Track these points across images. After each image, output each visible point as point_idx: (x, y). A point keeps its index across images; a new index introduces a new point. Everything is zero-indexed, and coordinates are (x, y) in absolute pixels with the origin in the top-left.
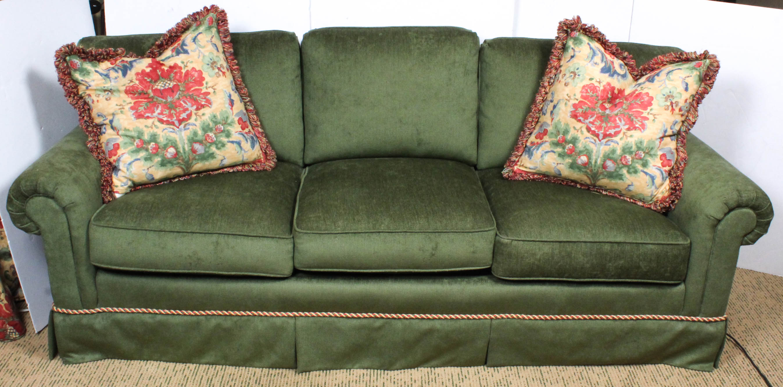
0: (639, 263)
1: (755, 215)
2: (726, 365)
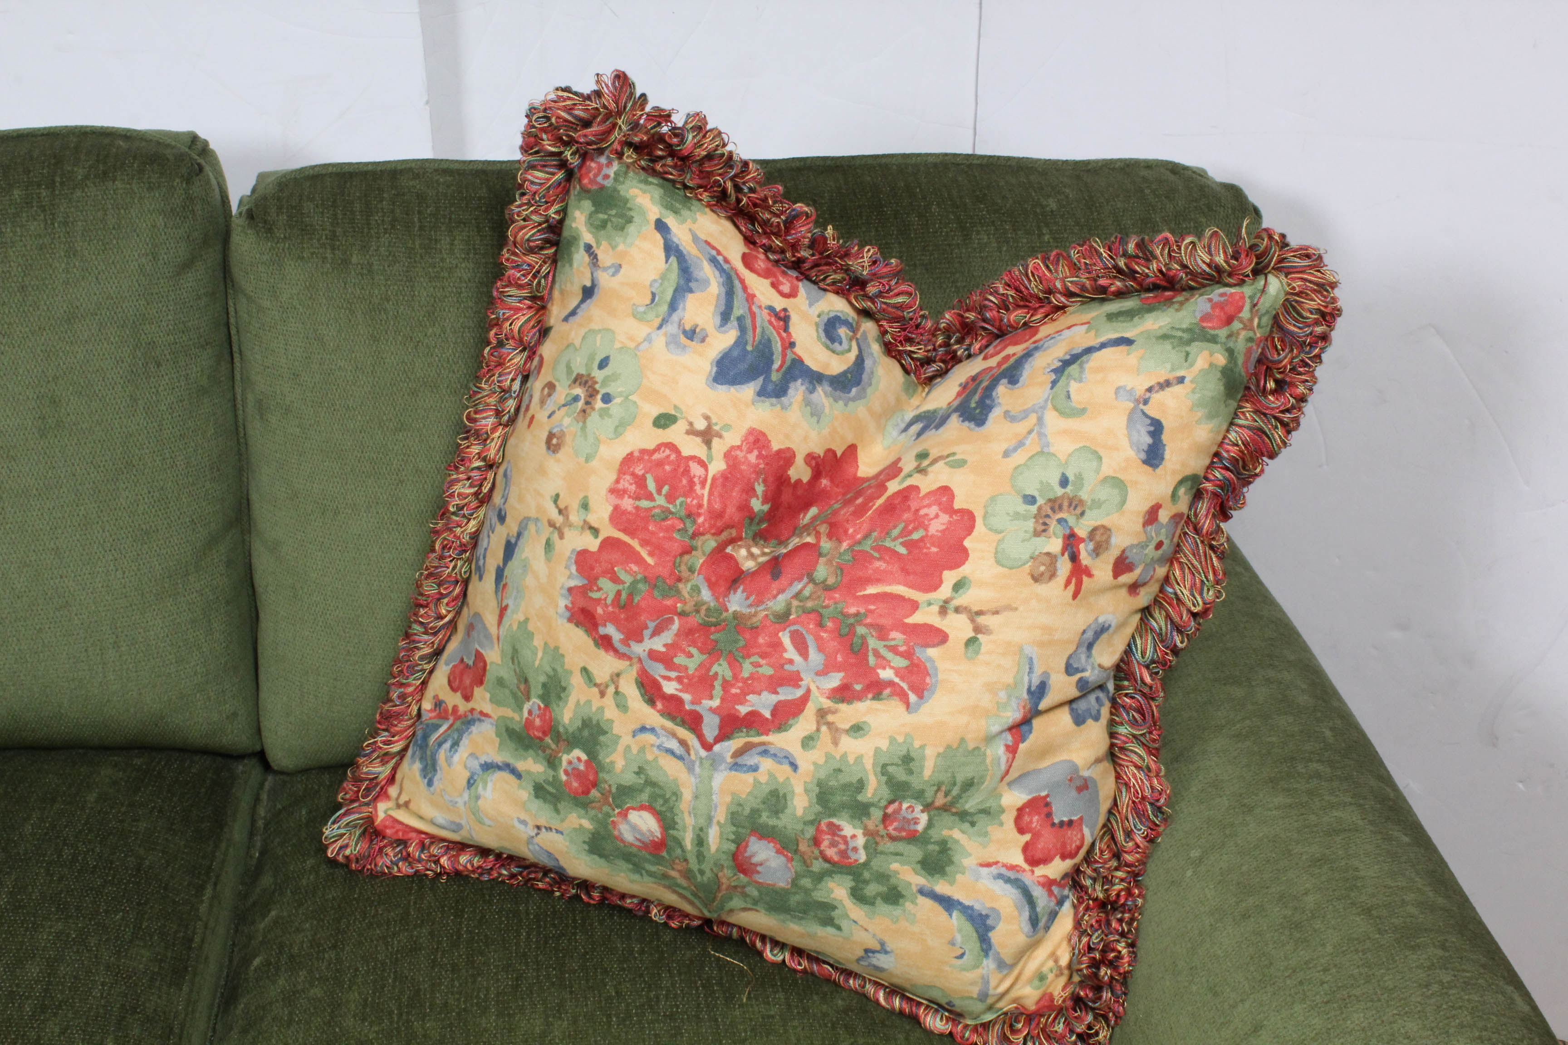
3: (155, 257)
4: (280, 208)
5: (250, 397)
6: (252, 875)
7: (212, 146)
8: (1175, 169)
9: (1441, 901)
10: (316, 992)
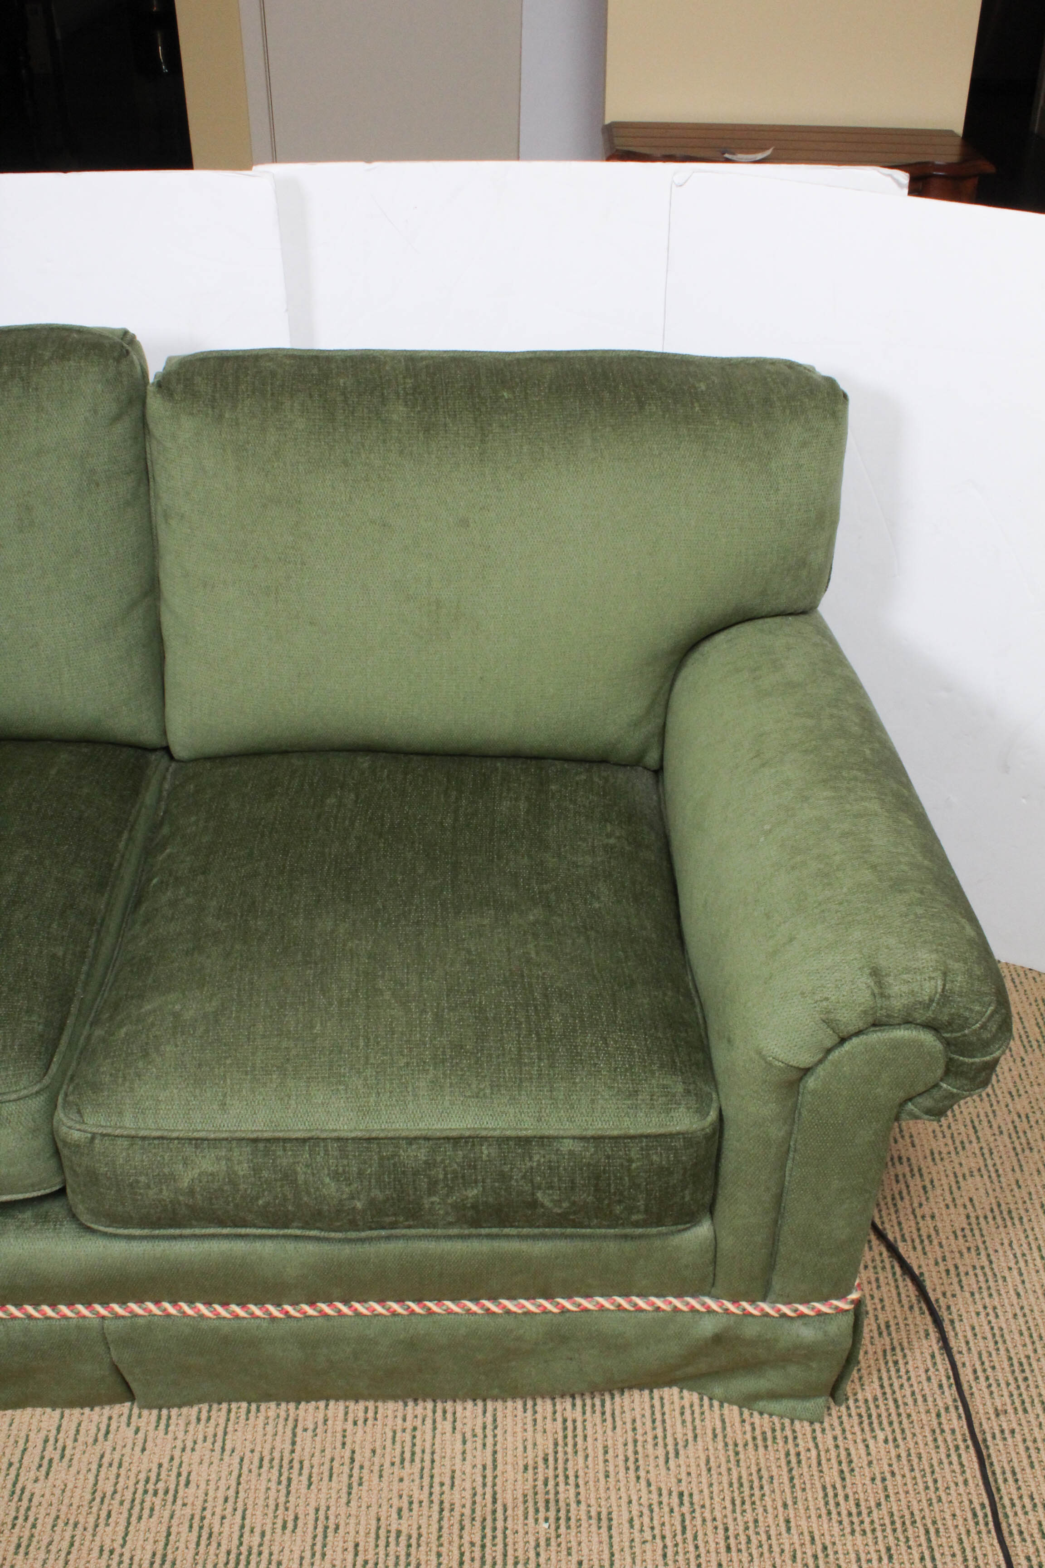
0: (533, 1194)
1: (939, 1046)
2: (871, 1389)
3: (96, 412)
4: (179, 380)
5: (159, 508)
6: (156, 827)
7: (139, 338)
8: (791, 365)
9: (926, 863)
10: (190, 900)
